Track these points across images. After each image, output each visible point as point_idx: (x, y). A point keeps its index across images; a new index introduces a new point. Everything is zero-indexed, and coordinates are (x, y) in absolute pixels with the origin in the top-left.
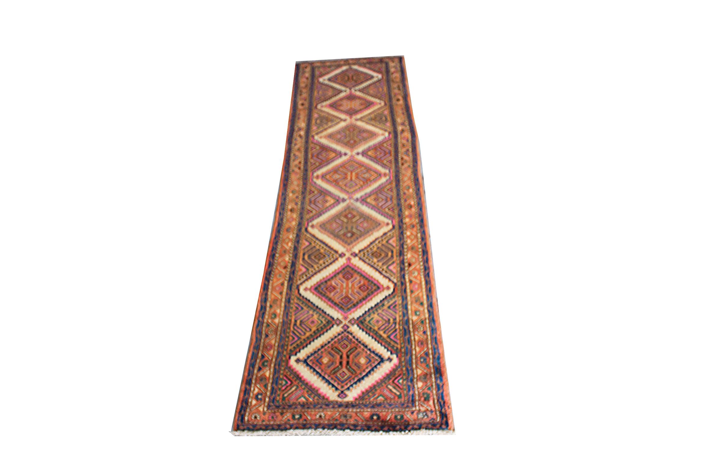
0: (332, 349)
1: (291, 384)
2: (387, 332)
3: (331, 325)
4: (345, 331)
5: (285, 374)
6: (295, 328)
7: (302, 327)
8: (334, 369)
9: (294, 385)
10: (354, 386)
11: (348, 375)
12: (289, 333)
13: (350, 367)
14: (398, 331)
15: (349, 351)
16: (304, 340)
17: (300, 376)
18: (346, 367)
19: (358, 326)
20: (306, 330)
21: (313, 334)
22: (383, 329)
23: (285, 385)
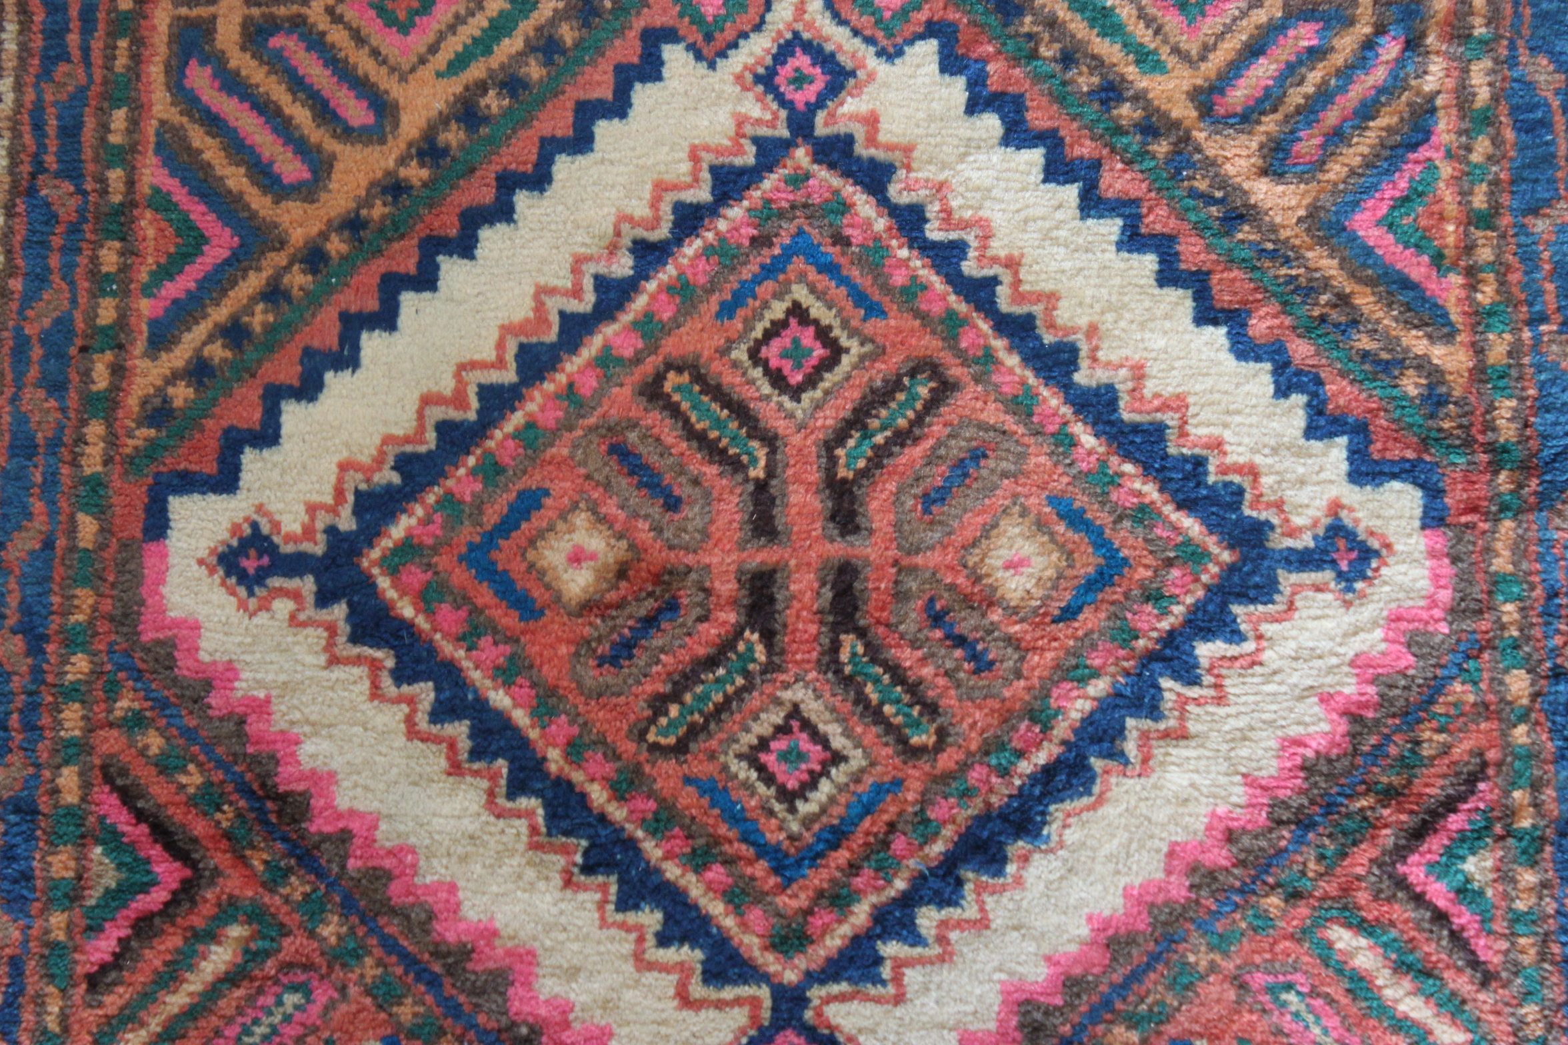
0: (653, 391)
1: (186, 893)
2: (1308, 144)
3: (628, 49)
4: (801, 125)
5: (110, 742)
6: (200, 78)
7: (279, 65)
8: (684, 681)
9: (229, 910)
10: (927, 918)
11: (857, 759)
12: (125, 156)
13: (874, 652)
14: (1445, 128)
15: (857, 421)
16: (314, 258)
17: (286, 779)
18: (830, 661)
19: (950, 64)
20: (324, 112)
21: (416, 173)
22: (1268, 102)
23: (119, 896)
